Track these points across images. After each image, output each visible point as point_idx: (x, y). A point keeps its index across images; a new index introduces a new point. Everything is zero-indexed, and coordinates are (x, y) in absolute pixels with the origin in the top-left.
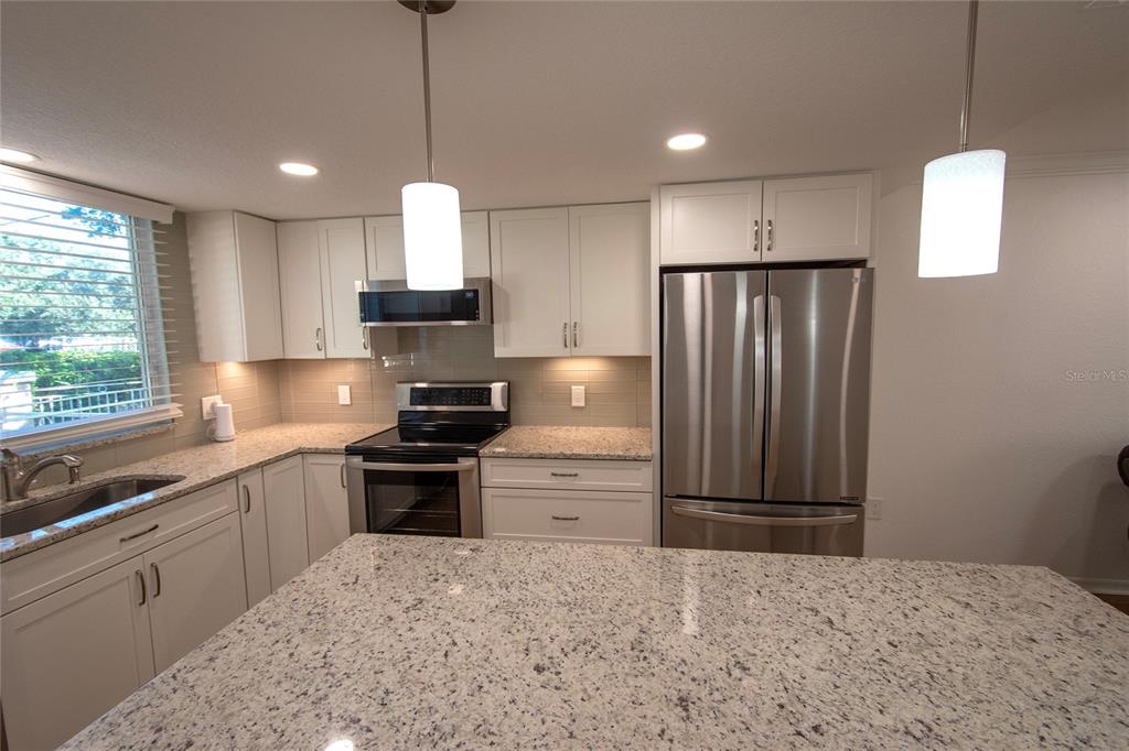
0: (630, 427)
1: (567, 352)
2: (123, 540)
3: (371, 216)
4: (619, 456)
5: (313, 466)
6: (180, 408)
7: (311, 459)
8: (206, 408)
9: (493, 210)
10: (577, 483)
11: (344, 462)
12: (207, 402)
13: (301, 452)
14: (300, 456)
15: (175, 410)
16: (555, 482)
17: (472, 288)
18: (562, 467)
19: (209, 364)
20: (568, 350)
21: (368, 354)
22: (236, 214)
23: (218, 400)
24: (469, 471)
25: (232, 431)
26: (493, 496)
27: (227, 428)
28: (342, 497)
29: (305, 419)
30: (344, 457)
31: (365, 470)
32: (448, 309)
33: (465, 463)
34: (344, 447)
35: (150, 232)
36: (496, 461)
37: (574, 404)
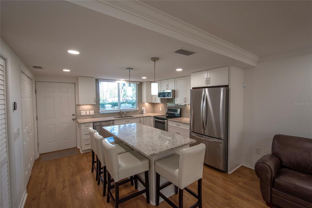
2: (126, 121)
8: (142, 109)
9: (175, 78)
10: (180, 127)
12: (143, 108)
14: (149, 117)
15: (138, 109)
16: (177, 126)
18: (178, 124)
19: (143, 103)
20: (185, 103)
21: (160, 102)
22: (146, 82)
23: (144, 108)
25: (145, 113)
27: (144, 112)
29: (156, 113)
30: (153, 118)
31: (155, 120)
33: (165, 121)
34: (153, 116)
35: (137, 85)
36: (170, 121)
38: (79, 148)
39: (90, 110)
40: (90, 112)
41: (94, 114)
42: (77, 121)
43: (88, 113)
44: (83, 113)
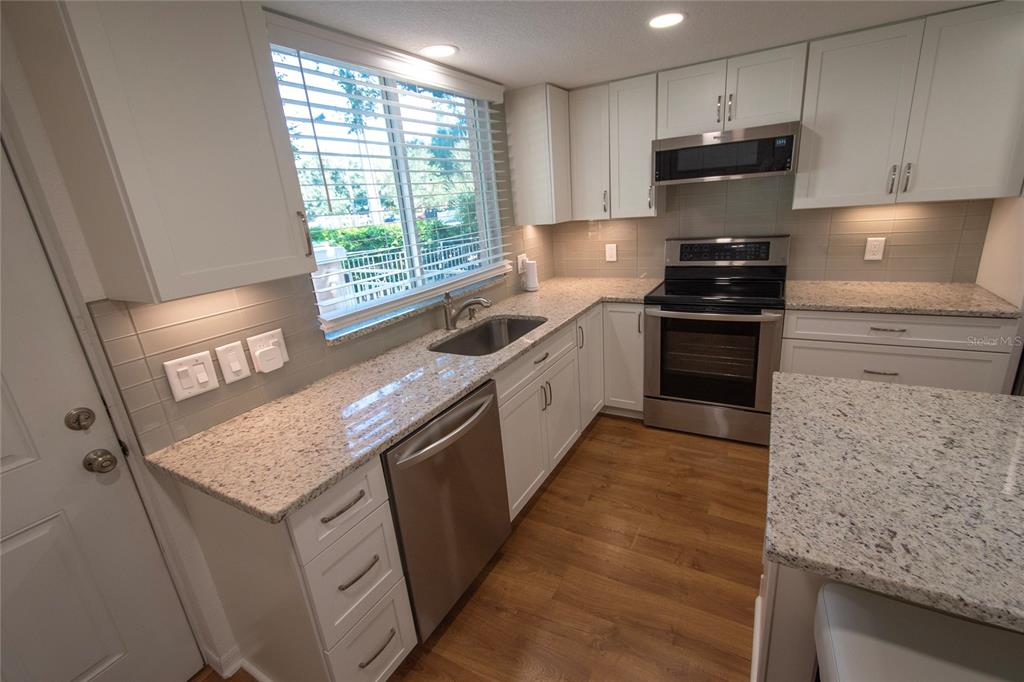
0: (942, 281)
1: (891, 198)
2: (536, 363)
3: (664, 70)
4: (971, 312)
5: (611, 314)
6: (510, 264)
7: (610, 307)
8: (520, 264)
9: (814, 40)
10: (904, 339)
11: (642, 311)
12: (521, 259)
13: (603, 301)
14: (601, 305)
15: (507, 266)
16: (875, 337)
17: (786, 135)
18: (880, 322)
19: (520, 228)
20: (893, 195)
21: (652, 213)
22: (548, 86)
23: (526, 257)
24: (773, 323)
25: (537, 283)
26: (794, 347)
27: (533, 281)
28: (638, 341)
29: (574, 276)
30: (643, 306)
31: (662, 318)
32: (752, 159)
33: (767, 315)
34: (642, 298)
35: (487, 111)
36: (801, 314)
37: (868, 256)
38: (242, 672)
39: (241, 336)
40: (247, 350)
41: (287, 359)
42: (154, 469)
43: (235, 367)
44: (191, 376)
